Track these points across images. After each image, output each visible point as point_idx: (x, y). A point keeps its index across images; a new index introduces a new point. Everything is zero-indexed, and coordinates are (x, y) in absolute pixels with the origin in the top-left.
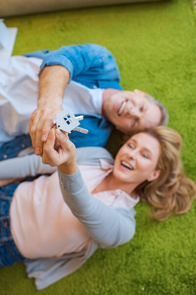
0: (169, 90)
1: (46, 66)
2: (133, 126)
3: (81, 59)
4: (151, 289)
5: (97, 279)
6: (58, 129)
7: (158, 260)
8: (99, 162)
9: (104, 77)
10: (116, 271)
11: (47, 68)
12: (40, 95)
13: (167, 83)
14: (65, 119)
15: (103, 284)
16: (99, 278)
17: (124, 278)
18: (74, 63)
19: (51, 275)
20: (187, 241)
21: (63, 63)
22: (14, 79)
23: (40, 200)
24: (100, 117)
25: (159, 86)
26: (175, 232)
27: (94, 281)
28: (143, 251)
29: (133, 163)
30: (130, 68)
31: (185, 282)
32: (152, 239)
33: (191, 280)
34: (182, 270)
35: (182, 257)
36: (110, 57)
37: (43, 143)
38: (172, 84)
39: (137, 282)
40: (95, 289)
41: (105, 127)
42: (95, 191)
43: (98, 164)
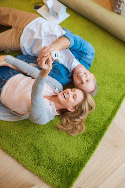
0: (107, 85)
1: (64, 36)
2: (79, 84)
3: (80, 45)
4: (35, 152)
5: (19, 132)
6: (51, 56)
7: (47, 143)
8: (56, 88)
9: (84, 59)
10: (28, 135)
11: (64, 37)
12: (53, 43)
13: (108, 82)
14: (56, 54)
15: (20, 135)
16: (20, 132)
17: (29, 139)
18: (75, 43)
19: (4, 116)
20: (64, 146)
21: (71, 40)
22: (50, 33)
23: (23, 84)
24: (70, 72)
25: (104, 81)
26: (62, 138)
27: (17, 132)
28: (44, 135)
29: (67, 96)
30: (99, 65)
31: (50, 160)
32: (51, 134)
33: (53, 160)
34: (52, 154)
35: (56, 150)
36: (93, 54)
37: (44, 57)
38: (110, 84)
39: (32, 145)
40: (15, 135)
41: (69, 78)
42: (45, 97)
43: (55, 89)
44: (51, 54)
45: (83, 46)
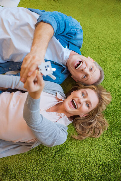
1: (42, 21)
3: (64, 24)
4: (64, 176)
5: (33, 161)
6: (40, 72)
7: (73, 160)
10: (46, 160)
11: (42, 23)
15: (36, 165)
16: (35, 161)
17: (50, 165)
21: (53, 24)
23: (14, 106)
24: (64, 66)
27: (31, 162)
28: (66, 152)
31: (85, 177)
32: (73, 147)
33: (89, 176)
34: (85, 169)
35: (87, 162)
37: (28, 76)
39: (57, 170)
40: (30, 167)
41: (65, 74)
42: (48, 110)
44: (38, 68)
45: (68, 25)
